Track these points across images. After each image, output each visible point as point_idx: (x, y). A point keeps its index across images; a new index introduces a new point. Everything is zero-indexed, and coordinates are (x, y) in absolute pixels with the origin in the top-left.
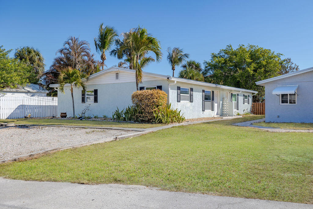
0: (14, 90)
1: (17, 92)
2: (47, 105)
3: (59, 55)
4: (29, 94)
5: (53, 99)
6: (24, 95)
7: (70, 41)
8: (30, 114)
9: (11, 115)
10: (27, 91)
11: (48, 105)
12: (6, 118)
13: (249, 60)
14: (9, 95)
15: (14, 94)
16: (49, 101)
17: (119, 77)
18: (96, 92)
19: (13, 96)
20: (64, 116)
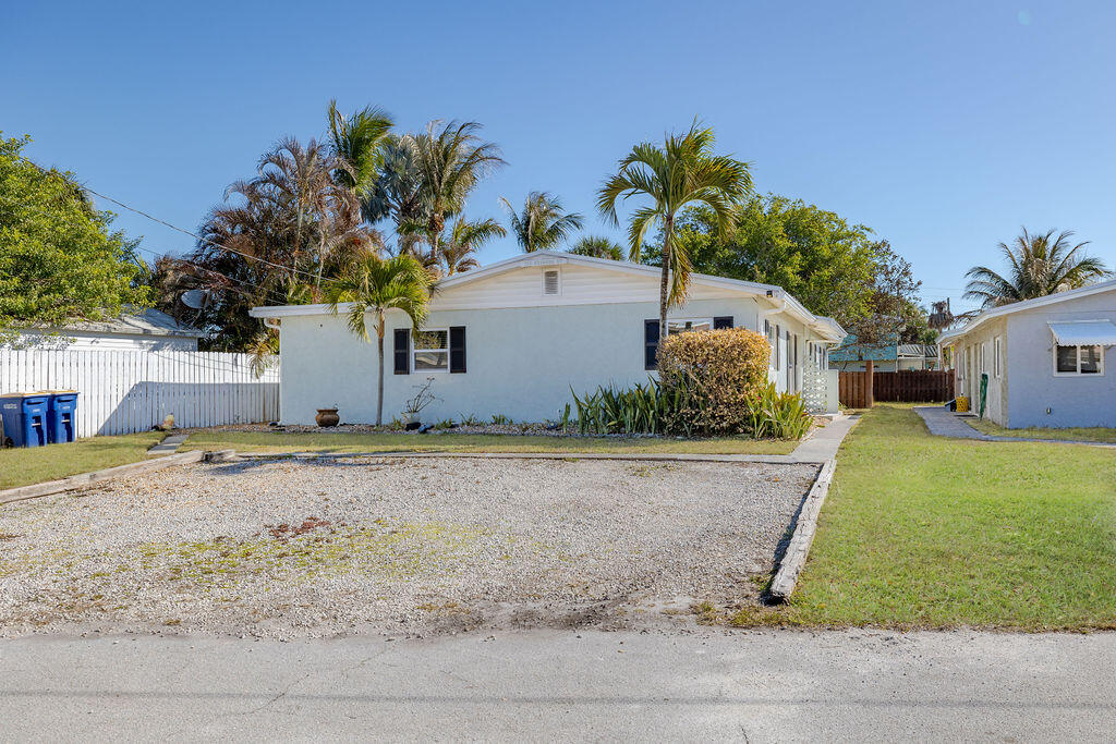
0: (100, 326)
1: (109, 334)
2: (217, 382)
3: (239, 201)
4: (144, 342)
5: (236, 360)
6: (129, 344)
7: (287, 154)
8: (170, 418)
9: (109, 419)
10: (141, 332)
11: (222, 382)
12: (95, 431)
13: (784, 243)
14: (83, 343)
15: (97, 340)
16: (224, 369)
17: (559, 286)
18: (458, 334)
19: (96, 347)
20: (328, 420)
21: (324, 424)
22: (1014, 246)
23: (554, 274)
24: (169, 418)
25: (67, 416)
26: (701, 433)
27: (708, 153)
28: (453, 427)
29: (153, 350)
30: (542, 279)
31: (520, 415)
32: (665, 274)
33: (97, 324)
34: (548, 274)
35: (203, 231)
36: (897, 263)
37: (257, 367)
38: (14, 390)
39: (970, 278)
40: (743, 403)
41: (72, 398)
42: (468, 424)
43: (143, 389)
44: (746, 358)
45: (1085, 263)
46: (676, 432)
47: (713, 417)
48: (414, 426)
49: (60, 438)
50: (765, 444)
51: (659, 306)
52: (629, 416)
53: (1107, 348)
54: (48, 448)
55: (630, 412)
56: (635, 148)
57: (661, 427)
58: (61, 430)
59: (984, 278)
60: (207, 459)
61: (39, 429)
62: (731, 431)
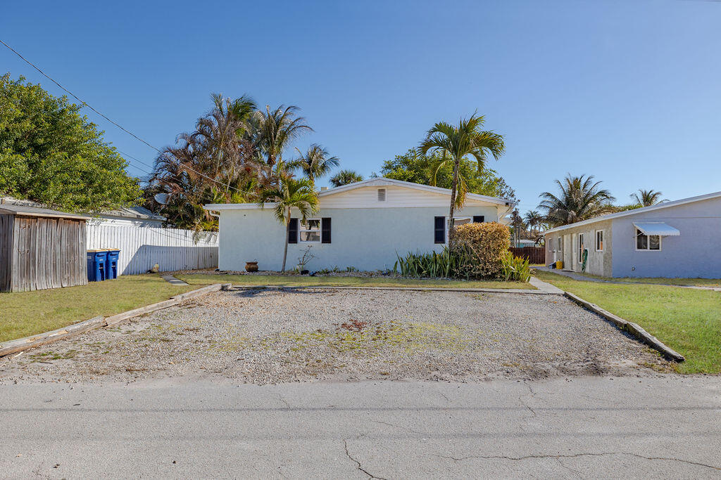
0: (116, 213)
1: (121, 217)
4: (137, 222)
5: (186, 233)
6: (129, 223)
9: (128, 266)
10: (136, 217)
11: (180, 246)
12: (121, 273)
15: (115, 220)
16: (179, 239)
17: (386, 197)
18: (327, 223)
19: (113, 225)
20: (253, 268)
21: (250, 270)
22: (564, 183)
23: (383, 190)
24: (156, 266)
25: (114, 263)
26: (474, 278)
27: (479, 129)
28: (328, 273)
29: (141, 226)
30: (377, 193)
31: (363, 266)
32: (454, 192)
33: (115, 211)
34: (379, 190)
35: (158, 161)
36: (508, 189)
37: (196, 238)
38: (92, 248)
39: (542, 198)
40: (501, 262)
41: (115, 253)
42: (335, 271)
43: (144, 249)
44: (502, 237)
45: (601, 192)
46: (461, 277)
47: (483, 269)
48: (305, 272)
49: (98, 279)
50: (513, 284)
51: (449, 209)
52: (434, 268)
53: (663, 237)
54: (106, 281)
55: (434, 266)
56: (436, 125)
57: (451, 274)
58: (111, 271)
59: (548, 199)
60: (223, 289)
61: (102, 270)
62: (492, 277)
